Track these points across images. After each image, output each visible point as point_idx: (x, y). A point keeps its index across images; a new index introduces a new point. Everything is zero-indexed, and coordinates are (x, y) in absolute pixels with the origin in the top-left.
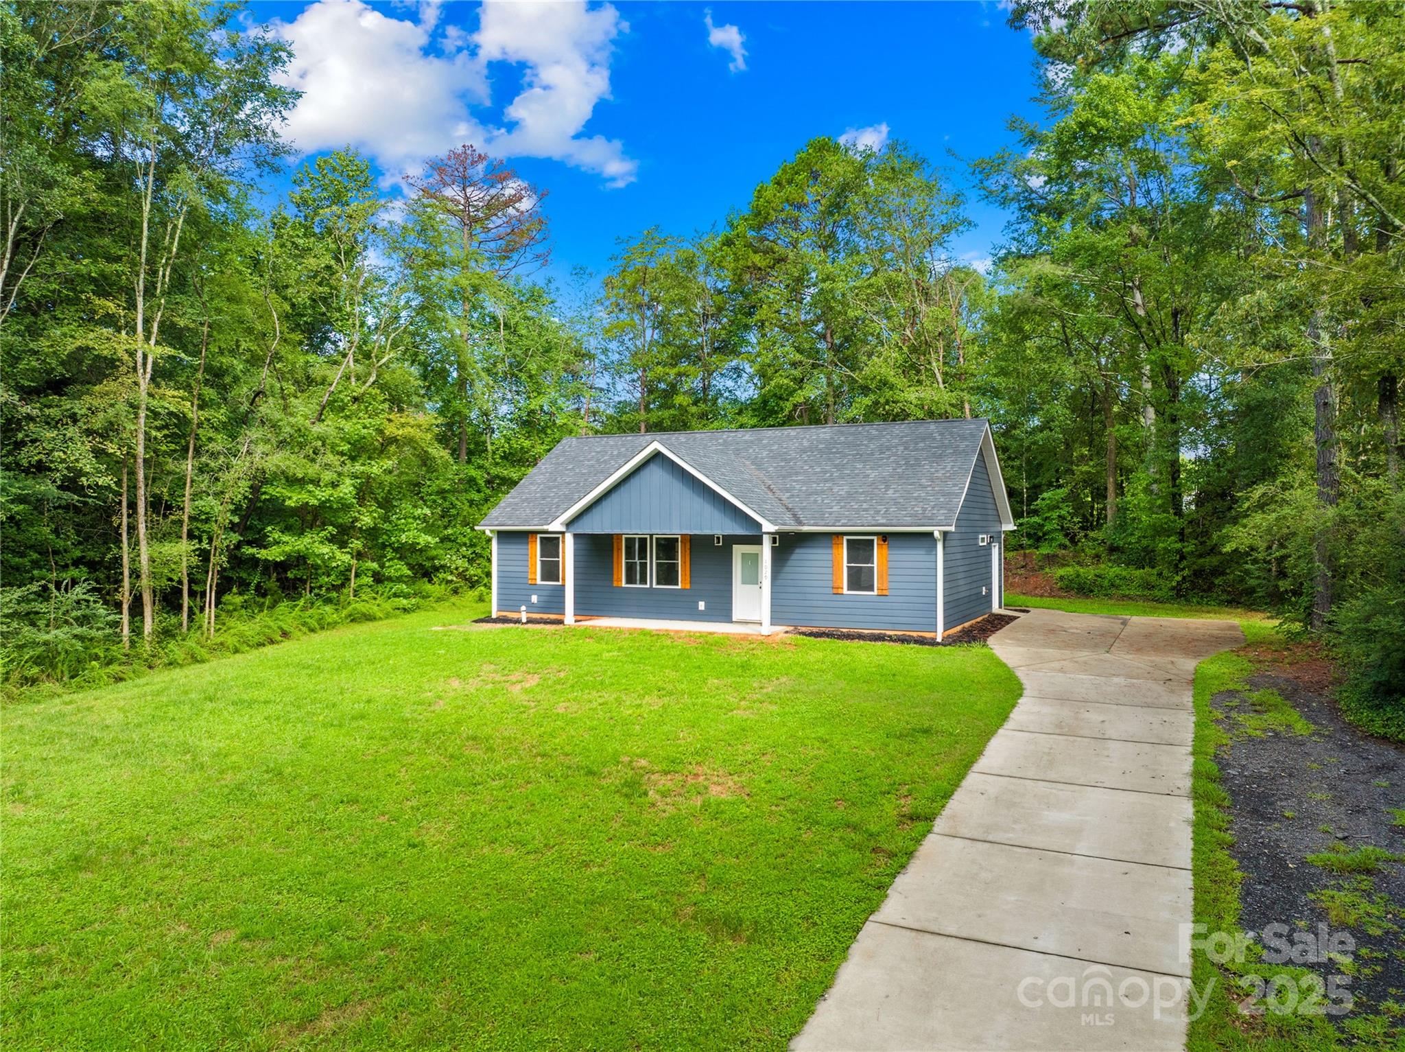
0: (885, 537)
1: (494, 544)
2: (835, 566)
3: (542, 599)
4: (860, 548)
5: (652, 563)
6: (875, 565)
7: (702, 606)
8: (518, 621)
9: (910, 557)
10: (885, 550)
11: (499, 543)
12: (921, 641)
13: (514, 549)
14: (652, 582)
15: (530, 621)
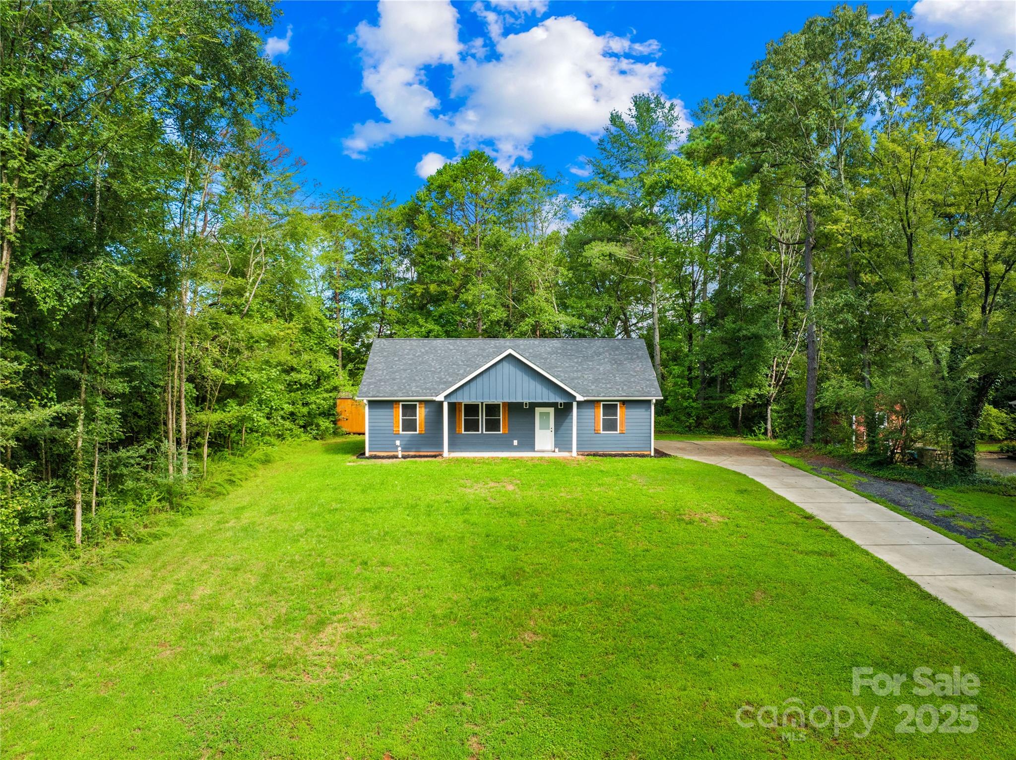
0: (624, 402)
1: (367, 408)
2: (595, 418)
3: (404, 443)
4: (610, 408)
5: (482, 418)
6: (618, 417)
7: (515, 443)
8: (396, 457)
9: (638, 413)
10: (624, 410)
11: (369, 408)
12: (643, 456)
13: (382, 412)
14: (482, 429)
15: (404, 457)
